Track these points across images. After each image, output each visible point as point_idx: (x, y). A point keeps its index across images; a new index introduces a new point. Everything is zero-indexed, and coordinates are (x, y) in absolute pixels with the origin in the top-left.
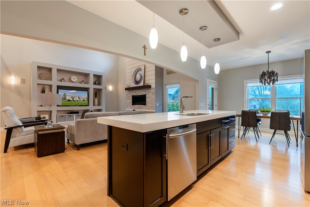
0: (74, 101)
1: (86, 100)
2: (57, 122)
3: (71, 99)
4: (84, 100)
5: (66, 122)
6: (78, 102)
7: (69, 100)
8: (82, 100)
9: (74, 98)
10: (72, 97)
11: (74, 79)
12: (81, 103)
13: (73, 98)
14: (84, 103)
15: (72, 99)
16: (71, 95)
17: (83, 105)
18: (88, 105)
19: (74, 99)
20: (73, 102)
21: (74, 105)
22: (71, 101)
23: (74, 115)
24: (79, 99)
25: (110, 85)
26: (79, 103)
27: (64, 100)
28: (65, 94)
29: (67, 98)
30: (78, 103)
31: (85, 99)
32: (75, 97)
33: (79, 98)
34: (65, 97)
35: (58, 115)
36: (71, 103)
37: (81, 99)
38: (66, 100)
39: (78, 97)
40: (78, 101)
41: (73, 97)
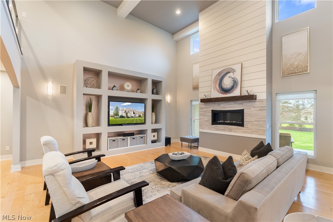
0: (128, 117)
1: (143, 115)
2: (108, 150)
3: (124, 115)
4: (140, 116)
5: (119, 149)
7: (122, 117)
8: (137, 115)
9: (128, 114)
10: (126, 112)
11: (128, 86)
12: (137, 120)
13: (127, 114)
14: (140, 120)
15: (126, 114)
16: (125, 109)
17: (139, 122)
18: (144, 123)
19: (129, 115)
20: (126, 118)
21: (127, 122)
22: (125, 118)
23: (129, 138)
24: (134, 115)
25: (168, 94)
26: (134, 120)
27: (116, 117)
28: (117, 108)
29: (120, 114)
30: (132, 120)
31: (141, 115)
32: (130, 112)
33: (134, 113)
34: (117, 112)
35: (109, 139)
36: (125, 120)
37: (136, 115)
38: (118, 116)
39: (133, 112)
40: (132, 117)
41: (127, 112)
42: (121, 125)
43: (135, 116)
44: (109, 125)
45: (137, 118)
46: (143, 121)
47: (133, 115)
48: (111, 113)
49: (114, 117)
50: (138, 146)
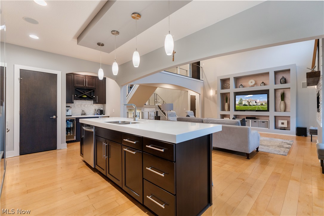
0: (250, 105)
1: (265, 104)
3: (247, 104)
4: (262, 105)
6: (254, 106)
7: (245, 105)
8: (259, 104)
9: (250, 103)
10: (248, 101)
11: (252, 82)
12: (259, 108)
14: (262, 107)
15: (248, 103)
16: (247, 99)
17: (261, 110)
18: (268, 110)
19: (251, 104)
20: (249, 106)
21: (250, 109)
22: (247, 106)
23: (250, 120)
24: (256, 103)
26: (256, 108)
27: (240, 105)
28: (241, 99)
29: (244, 103)
30: (254, 107)
31: (264, 104)
32: (252, 101)
33: (256, 102)
34: (241, 102)
36: (247, 108)
37: (258, 104)
38: (242, 104)
39: (254, 102)
40: (254, 105)
41: (249, 101)
42: (244, 111)
43: (257, 104)
44: (236, 110)
45: (259, 106)
46: (266, 109)
47: (255, 104)
48: (237, 103)
49: (239, 105)
50: (259, 128)
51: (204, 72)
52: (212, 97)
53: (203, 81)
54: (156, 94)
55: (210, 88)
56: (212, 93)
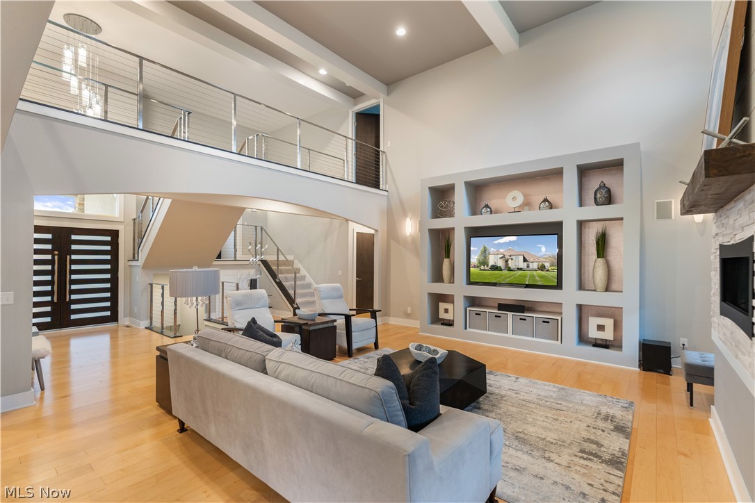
0: (510, 270)
1: (552, 265)
2: (466, 329)
3: (501, 263)
4: (542, 268)
5: (487, 332)
6: (520, 272)
7: (495, 268)
8: (535, 266)
9: (510, 262)
10: (504, 257)
11: (514, 199)
12: (533, 276)
13: (507, 261)
14: (542, 277)
15: (504, 262)
16: (501, 250)
17: (540, 283)
18: (559, 286)
19: (511, 264)
20: (506, 272)
21: (508, 280)
22: (501, 270)
23: (510, 314)
24: (525, 263)
26: (524, 276)
27: (482, 267)
28: (485, 250)
29: (491, 263)
30: (520, 276)
31: (547, 265)
32: (514, 257)
33: (525, 260)
34: (485, 257)
35: (468, 309)
36: (503, 275)
37: (531, 264)
38: (488, 266)
39: (521, 258)
40: (521, 269)
41: (507, 257)
42: (494, 284)
43: (528, 267)
44: (470, 283)
45: (535, 272)
46: (553, 281)
47: (522, 265)
48: (474, 259)
49: (478, 267)
50: (534, 339)
51: (389, 166)
52: (409, 239)
53: (386, 193)
54: (259, 229)
55: (405, 215)
56: (409, 227)
